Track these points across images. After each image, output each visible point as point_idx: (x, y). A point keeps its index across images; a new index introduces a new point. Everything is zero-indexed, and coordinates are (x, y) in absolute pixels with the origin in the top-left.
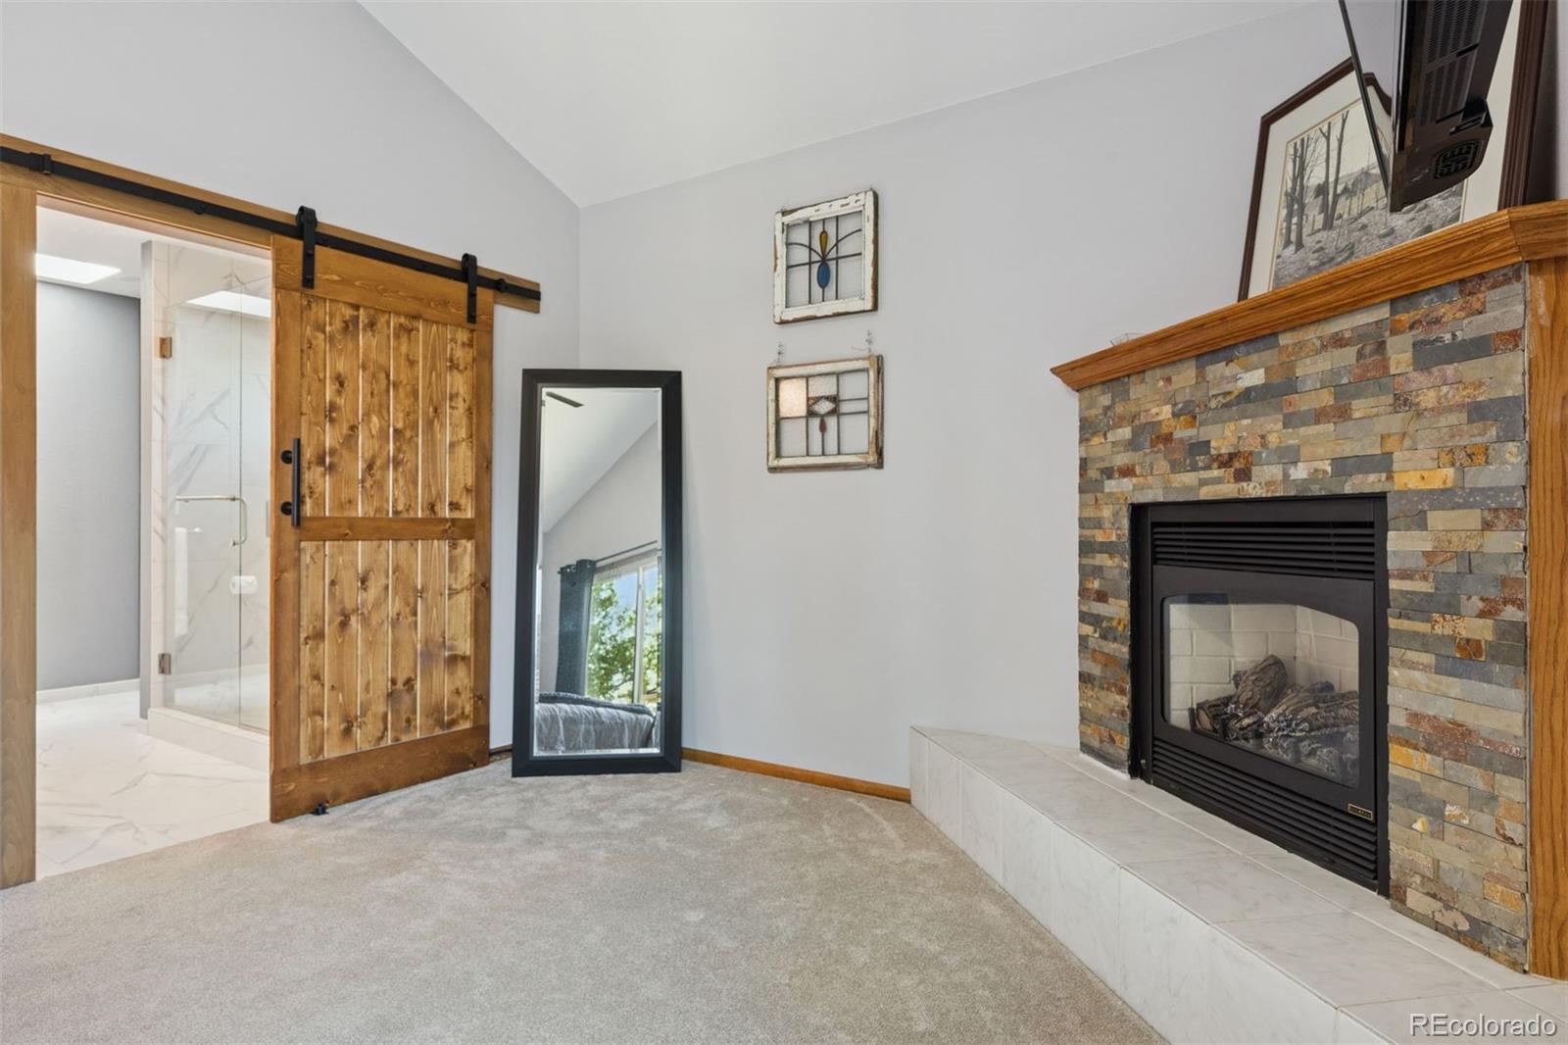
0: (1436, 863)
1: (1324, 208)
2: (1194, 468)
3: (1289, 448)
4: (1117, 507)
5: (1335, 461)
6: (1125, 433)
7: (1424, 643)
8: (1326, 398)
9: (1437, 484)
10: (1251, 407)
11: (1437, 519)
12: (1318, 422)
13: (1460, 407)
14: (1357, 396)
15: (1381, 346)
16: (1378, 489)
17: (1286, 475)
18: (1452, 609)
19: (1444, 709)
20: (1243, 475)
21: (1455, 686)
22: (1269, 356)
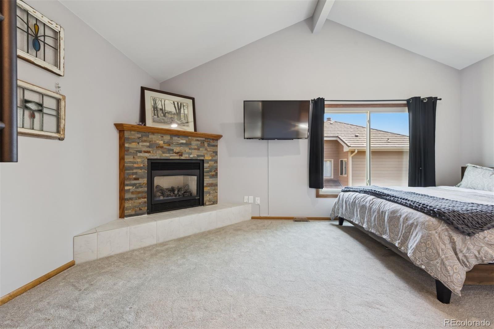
0: (210, 198)
2: (169, 153)
3: (190, 153)
4: (143, 159)
5: (197, 155)
6: (148, 144)
7: (207, 176)
8: (196, 147)
9: (210, 159)
10: (183, 146)
11: (210, 162)
12: (195, 150)
13: (212, 151)
14: (201, 148)
15: (204, 143)
16: (203, 159)
17: (189, 156)
18: (211, 171)
19: (210, 182)
20: (181, 155)
21: (211, 179)
22: (187, 139)
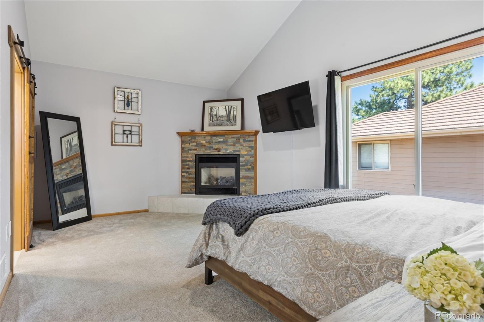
0: (245, 189)
1: (216, 117)
2: (210, 150)
3: (226, 149)
4: (192, 155)
5: (233, 151)
6: (195, 144)
7: (244, 169)
8: (232, 144)
9: (245, 153)
10: (220, 143)
11: (245, 157)
12: (231, 146)
13: (248, 146)
14: (236, 144)
15: (239, 139)
16: (238, 154)
17: (226, 152)
18: (247, 165)
19: (246, 175)
20: (219, 151)
21: (247, 172)
22: (224, 138)
